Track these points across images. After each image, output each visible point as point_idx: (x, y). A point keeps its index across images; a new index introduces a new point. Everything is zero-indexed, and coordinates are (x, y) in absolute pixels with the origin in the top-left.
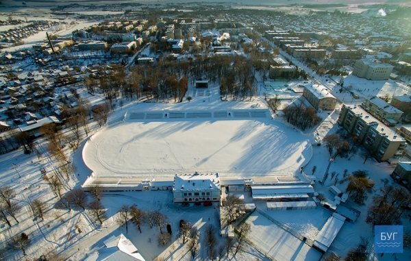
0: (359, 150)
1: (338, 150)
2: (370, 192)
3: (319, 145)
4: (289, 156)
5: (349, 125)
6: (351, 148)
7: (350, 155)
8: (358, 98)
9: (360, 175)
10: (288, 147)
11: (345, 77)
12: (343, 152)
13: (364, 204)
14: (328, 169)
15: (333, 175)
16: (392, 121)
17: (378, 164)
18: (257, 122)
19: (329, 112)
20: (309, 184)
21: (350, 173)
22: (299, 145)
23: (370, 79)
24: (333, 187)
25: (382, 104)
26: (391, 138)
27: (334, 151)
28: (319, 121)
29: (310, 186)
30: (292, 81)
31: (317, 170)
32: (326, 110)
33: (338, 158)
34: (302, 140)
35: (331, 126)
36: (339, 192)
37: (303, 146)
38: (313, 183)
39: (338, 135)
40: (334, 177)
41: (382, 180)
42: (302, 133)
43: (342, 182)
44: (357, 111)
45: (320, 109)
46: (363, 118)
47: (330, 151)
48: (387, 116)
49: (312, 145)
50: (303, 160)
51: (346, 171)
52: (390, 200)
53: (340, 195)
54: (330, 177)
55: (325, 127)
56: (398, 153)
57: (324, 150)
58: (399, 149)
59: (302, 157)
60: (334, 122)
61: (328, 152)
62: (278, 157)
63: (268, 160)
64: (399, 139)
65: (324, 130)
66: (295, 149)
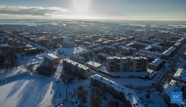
0: (76, 77)
1: (68, 81)
2: (87, 94)
3: (59, 81)
4: (46, 93)
5: (68, 68)
6: (72, 78)
7: (73, 81)
8: (67, 56)
9: (80, 88)
10: (44, 88)
11: (60, 48)
12: (70, 81)
13: (87, 102)
14: (67, 91)
15: (70, 94)
16: (82, 62)
17: (84, 81)
18: (23, 80)
19: (58, 65)
20: (60, 104)
21: (76, 89)
22: (49, 85)
23: (69, 48)
24: (72, 100)
25: (76, 56)
26: (84, 69)
27: (66, 81)
28: (55, 70)
29: (62, 105)
30: (37, 54)
31: (62, 94)
32: (56, 64)
33: (69, 84)
34: (50, 82)
35: (61, 71)
36: (75, 101)
37: (51, 85)
38: (62, 102)
39: (65, 74)
40: (71, 94)
41: (89, 87)
42: (49, 78)
43: (75, 95)
44: (69, 61)
45: (54, 64)
46: (72, 63)
47: (65, 82)
48: (80, 60)
49: (56, 83)
50: (54, 92)
51: (74, 89)
52: (95, 95)
53: (76, 102)
54: (69, 95)
55: (58, 72)
56: (89, 73)
57: (62, 83)
58: (89, 72)
59: (53, 90)
60: (62, 68)
61: (64, 83)
62: (40, 95)
63: (35, 100)
64: (87, 68)
65: (58, 73)
66: (48, 88)
